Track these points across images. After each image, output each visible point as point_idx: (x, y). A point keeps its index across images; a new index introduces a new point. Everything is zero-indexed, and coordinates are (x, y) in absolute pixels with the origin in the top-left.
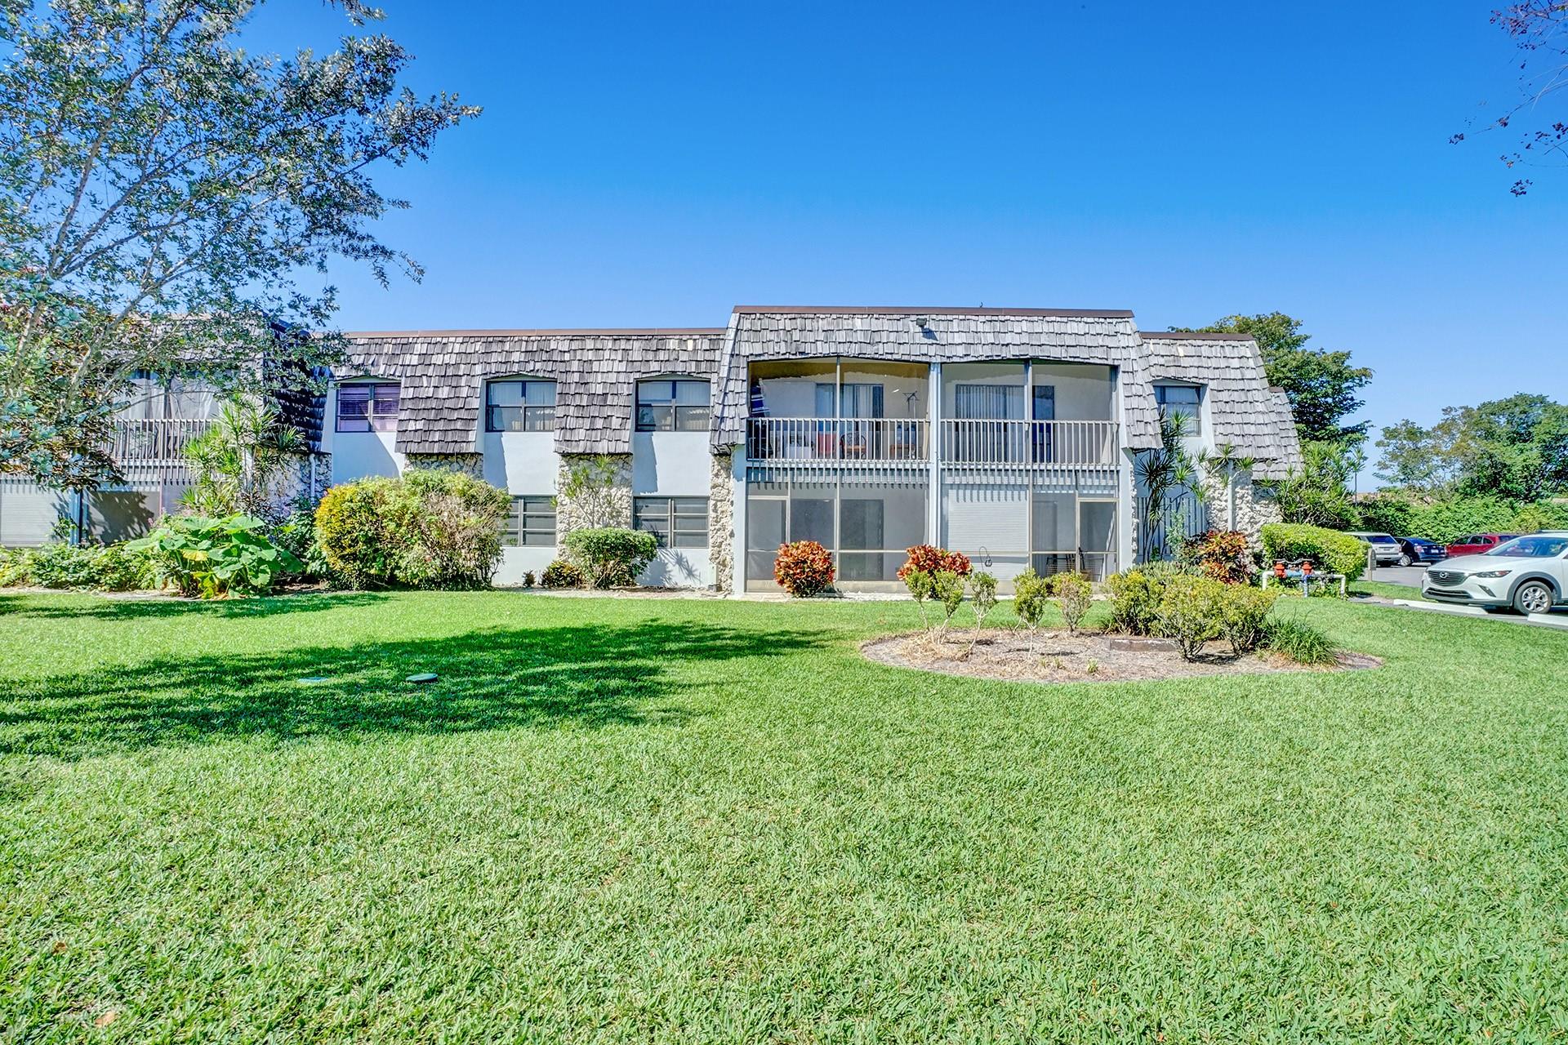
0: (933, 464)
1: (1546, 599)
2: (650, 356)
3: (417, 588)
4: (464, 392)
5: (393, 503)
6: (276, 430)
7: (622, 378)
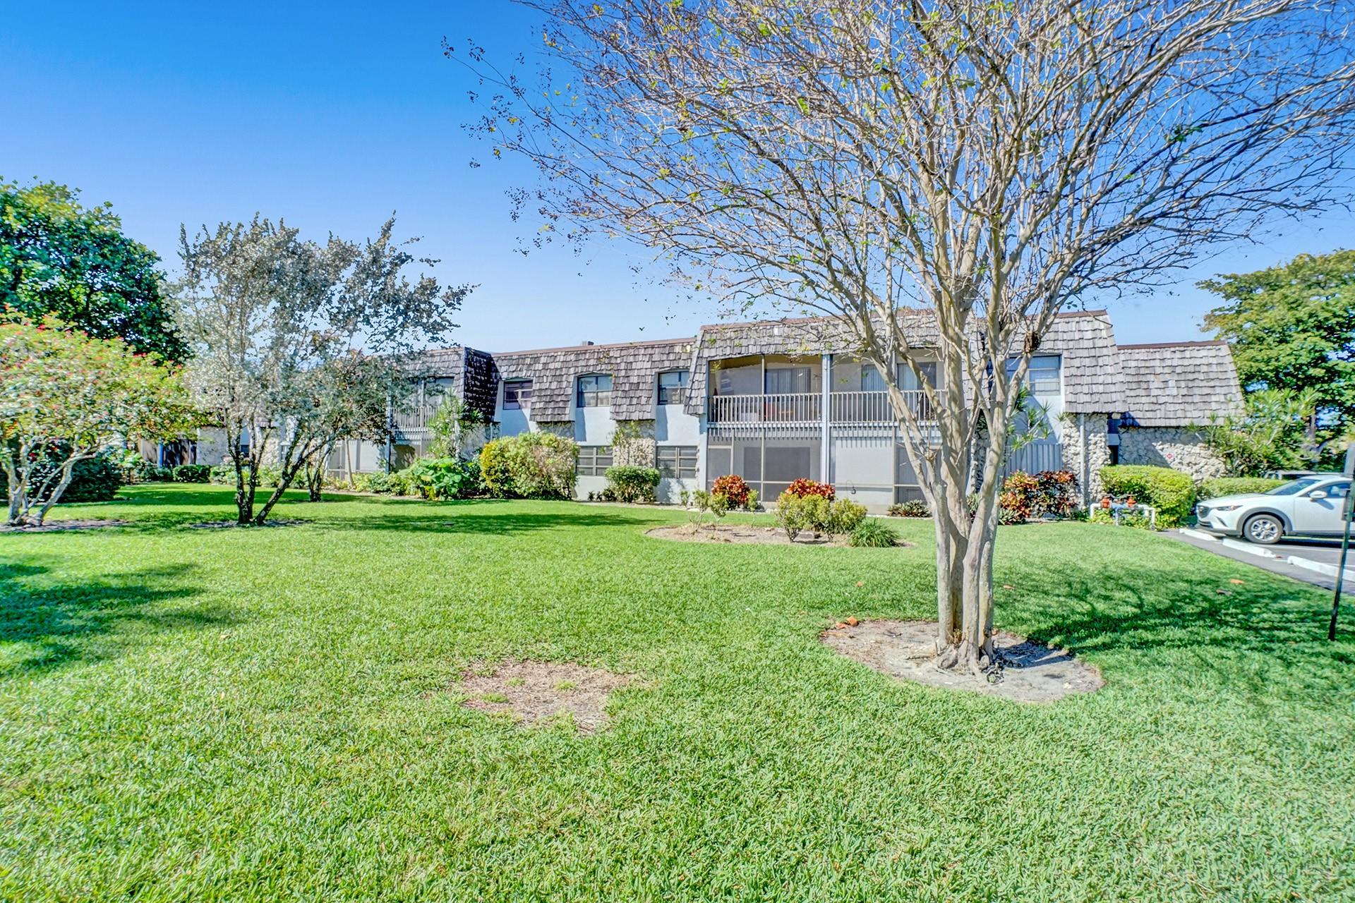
0: (824, 423)
1: (1276, 531)
2: (665, 357)
3: (527, 498)
4: (564, 384)
5: (512, 451)
6: (469, 411)
7: (648, 372)
